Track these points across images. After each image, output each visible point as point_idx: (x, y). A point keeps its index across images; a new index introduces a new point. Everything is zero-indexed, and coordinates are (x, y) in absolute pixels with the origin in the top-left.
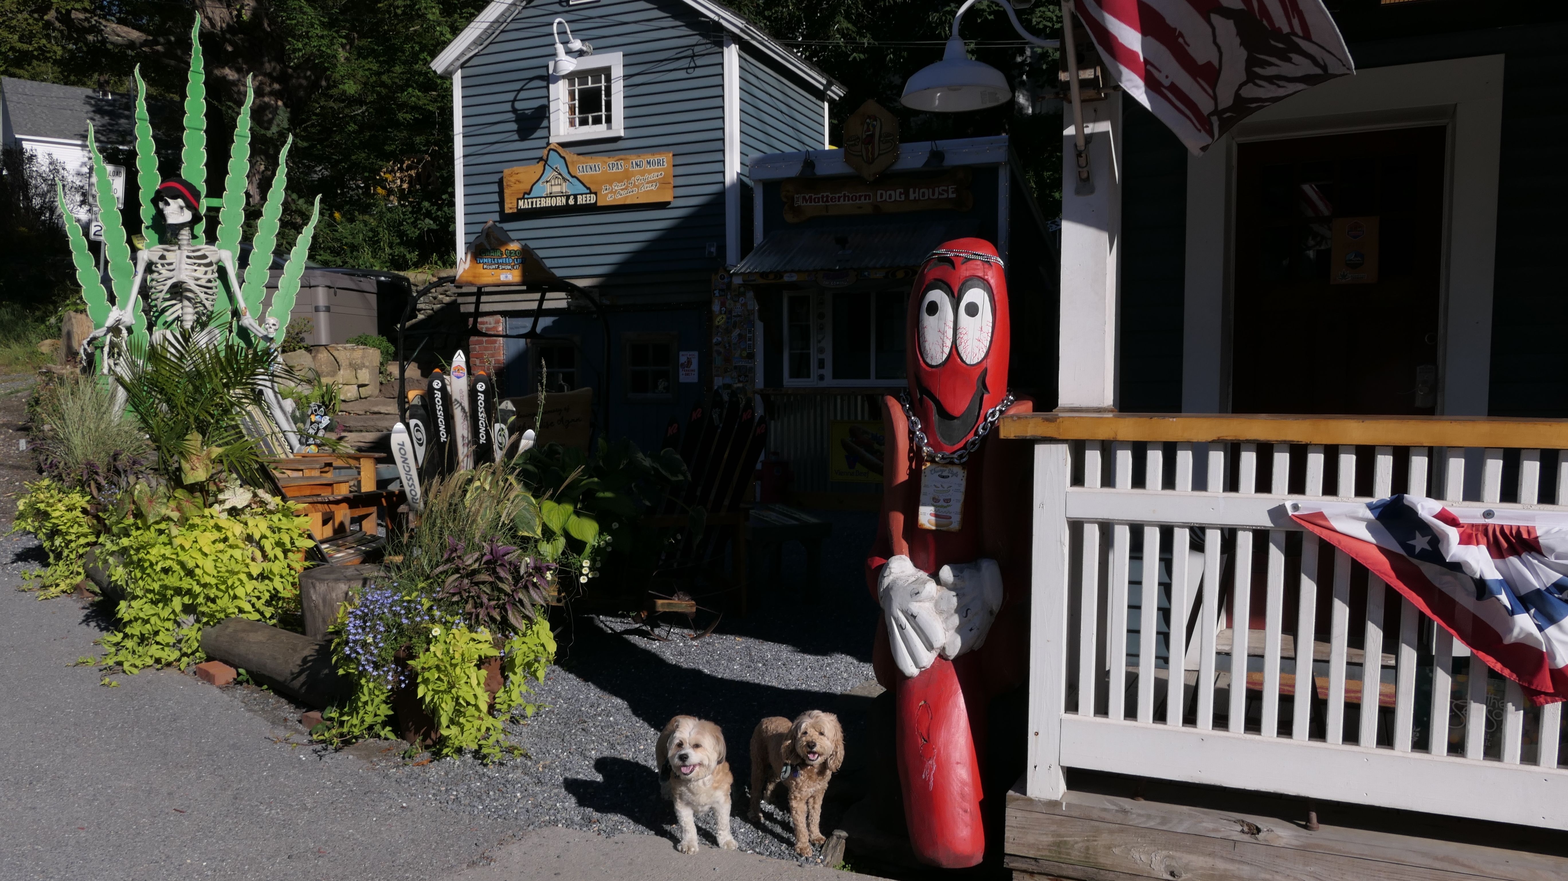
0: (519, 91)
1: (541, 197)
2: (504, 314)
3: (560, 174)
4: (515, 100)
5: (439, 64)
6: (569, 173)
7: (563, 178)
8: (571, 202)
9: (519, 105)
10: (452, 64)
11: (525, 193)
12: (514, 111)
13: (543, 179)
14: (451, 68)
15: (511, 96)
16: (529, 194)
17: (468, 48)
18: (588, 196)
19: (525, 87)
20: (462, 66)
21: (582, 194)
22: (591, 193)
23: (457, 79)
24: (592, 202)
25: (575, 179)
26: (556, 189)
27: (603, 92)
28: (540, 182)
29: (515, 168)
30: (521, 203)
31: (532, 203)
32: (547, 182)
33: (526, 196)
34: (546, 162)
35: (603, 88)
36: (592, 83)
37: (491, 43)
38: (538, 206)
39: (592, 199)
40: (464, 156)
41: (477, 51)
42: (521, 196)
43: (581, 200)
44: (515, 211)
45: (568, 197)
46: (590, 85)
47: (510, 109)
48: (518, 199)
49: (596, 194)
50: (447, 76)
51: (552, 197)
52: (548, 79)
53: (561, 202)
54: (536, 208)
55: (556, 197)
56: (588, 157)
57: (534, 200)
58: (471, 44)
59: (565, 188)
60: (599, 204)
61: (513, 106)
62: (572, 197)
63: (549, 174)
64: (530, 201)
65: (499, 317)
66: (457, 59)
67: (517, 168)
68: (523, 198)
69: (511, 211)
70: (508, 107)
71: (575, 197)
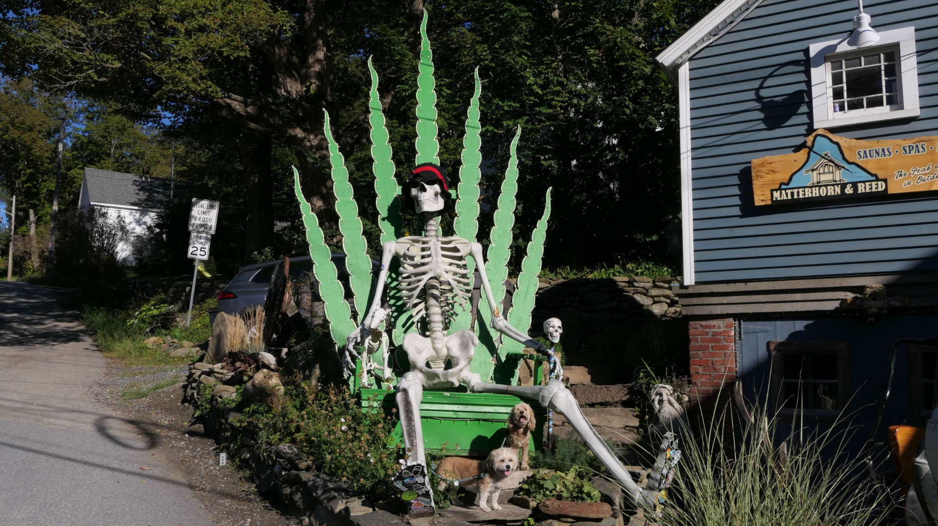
0: (765, 79)
1: (804, 187)
2: (738, 317)
3: (831, 161)
4: (761, 87)
5: (666, 58)
6: (844, 159)
7: (836, 165)
8: (849, 190)
9: (763, 93)
10: (681, 57)
11: (782, 184)
12: (759, 99)
13: (809, 166)
14: (680, 61)
15: (756, 84)
16: (788, 184)
17: (702, 40)
18: (873, 183)
19: (775, 74)
20: (690, 59)
21: (864, 182)
22: (877, 179)
23: (684, 73)
24: (880, 189)
25: (853, 166)
26: (829, 177)
27: (883, 72)
28: (803, 171)
29: (767, 158)
30: (776, 195)
31: (792, 194)
32: (813, 170)
33: (783, 187)
34: (811, 149)
35: (883, 68)
36: (865, 65)
37: (728, 33)
38: (801, 196)
39: (881, 186)
40: (693, 149)
41: (711, 41)
42: (777, 187)
43: (861, 188)
44: (770, 203)
45: (843, 186)
46: (863, 66)
47: (754, 97)
48: (772, 191)
49: (885, 181)
50: (675, 68)
51: (820, 187)
52: (806, 64)
53: (831, 191)
54: (798, 199)
55: (826, 186)
56: (875, 140)
57: (795, 191)
58: (706, 35)
59: (838, 175)
60: (890, 192)
61: (757, 94)
62: (849, 186)
63: (815, 160)
64: (789, 192)
65: (731, 320)
66: (688, 51)
67: (768, 157)
68: (780, 189)
69: (763, 204)
70: (752, 95)
71: (855, 185)
